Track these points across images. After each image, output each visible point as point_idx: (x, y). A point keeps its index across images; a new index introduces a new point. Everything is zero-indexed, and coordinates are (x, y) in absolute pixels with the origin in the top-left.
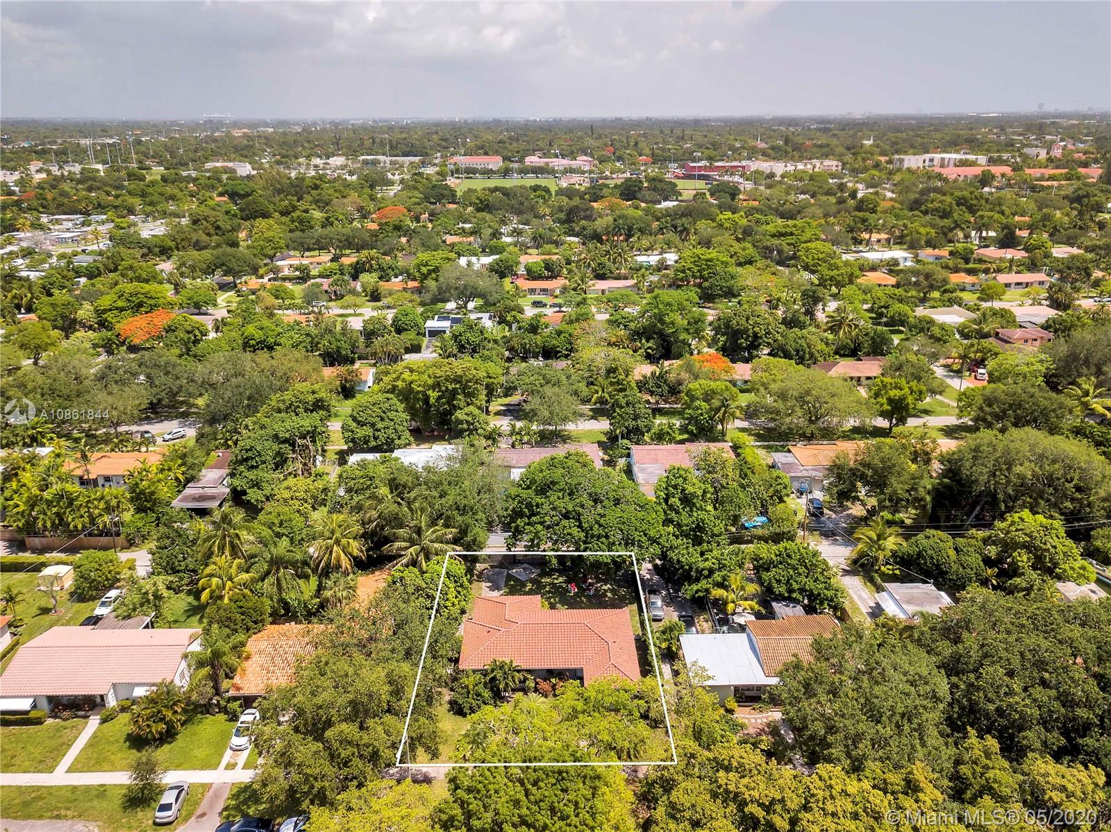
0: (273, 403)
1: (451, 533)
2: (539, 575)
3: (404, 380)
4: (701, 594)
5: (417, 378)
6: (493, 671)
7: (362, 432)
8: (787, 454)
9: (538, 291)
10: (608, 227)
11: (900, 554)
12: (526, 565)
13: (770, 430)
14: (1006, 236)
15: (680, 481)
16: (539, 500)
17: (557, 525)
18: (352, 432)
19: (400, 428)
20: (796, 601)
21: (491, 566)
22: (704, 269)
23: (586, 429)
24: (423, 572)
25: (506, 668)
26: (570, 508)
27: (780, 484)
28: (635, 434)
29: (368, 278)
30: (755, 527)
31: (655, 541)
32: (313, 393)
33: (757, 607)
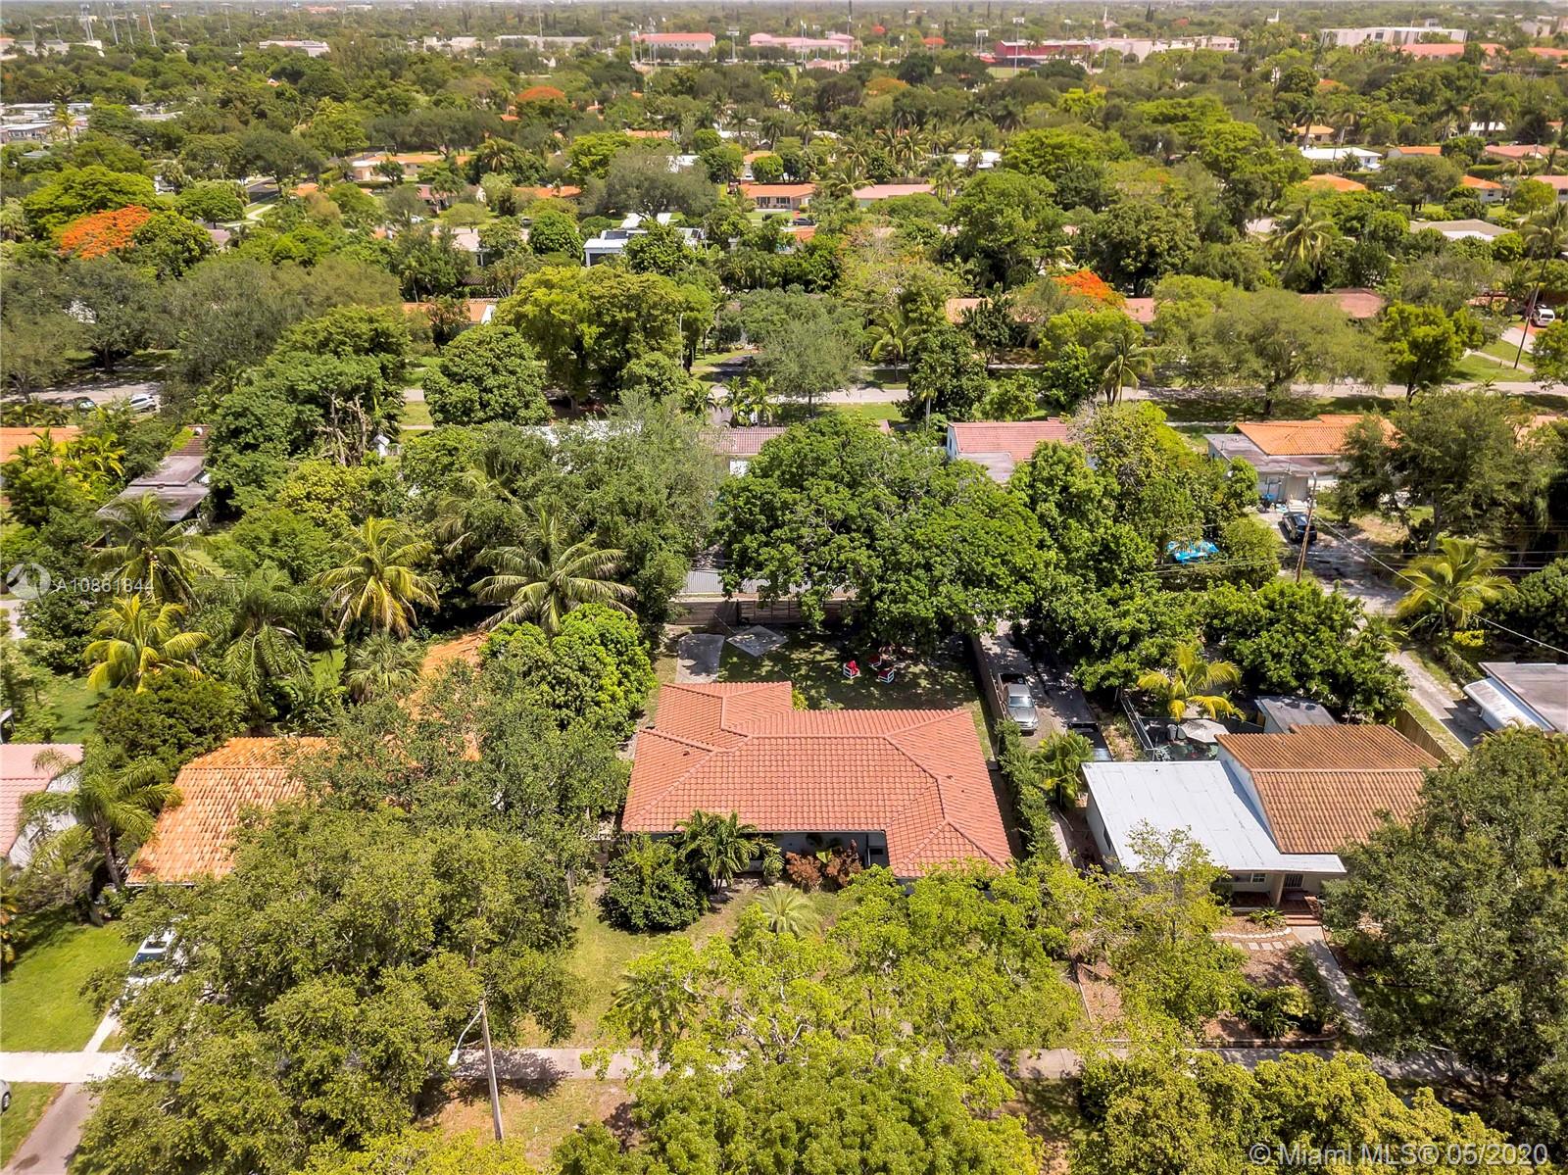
0: (297, 337)
1: (611, 558)
2: (785, 646)
3: (536, 303)
4: (1115, 682)
5: (559, 298)
6: (694, 836)
7: (458, 394)
8: (1235, 436)
9: (773, 202)
10: (885, 111)
11: (1508, 607)
12: (759, 629)
13: (1189, 403)
14: (1531, 124)
15: (1060, 469)
16: (787, 495)
17: (825, 544)
18: (442, 392)
19: (529, 389)
20: (1312, 698)
21: (695, 631)
22: (1049, 163)
23: (863, 402)
24: (551, 634)
25: (723, 830)
26: (853, 509)
27: (1242, 480)
28: (954, 402)
29: (495, 183)
30: (1195, 559)
31: (1023, 578)
32: (371, 321)
33: (1230, 708)
